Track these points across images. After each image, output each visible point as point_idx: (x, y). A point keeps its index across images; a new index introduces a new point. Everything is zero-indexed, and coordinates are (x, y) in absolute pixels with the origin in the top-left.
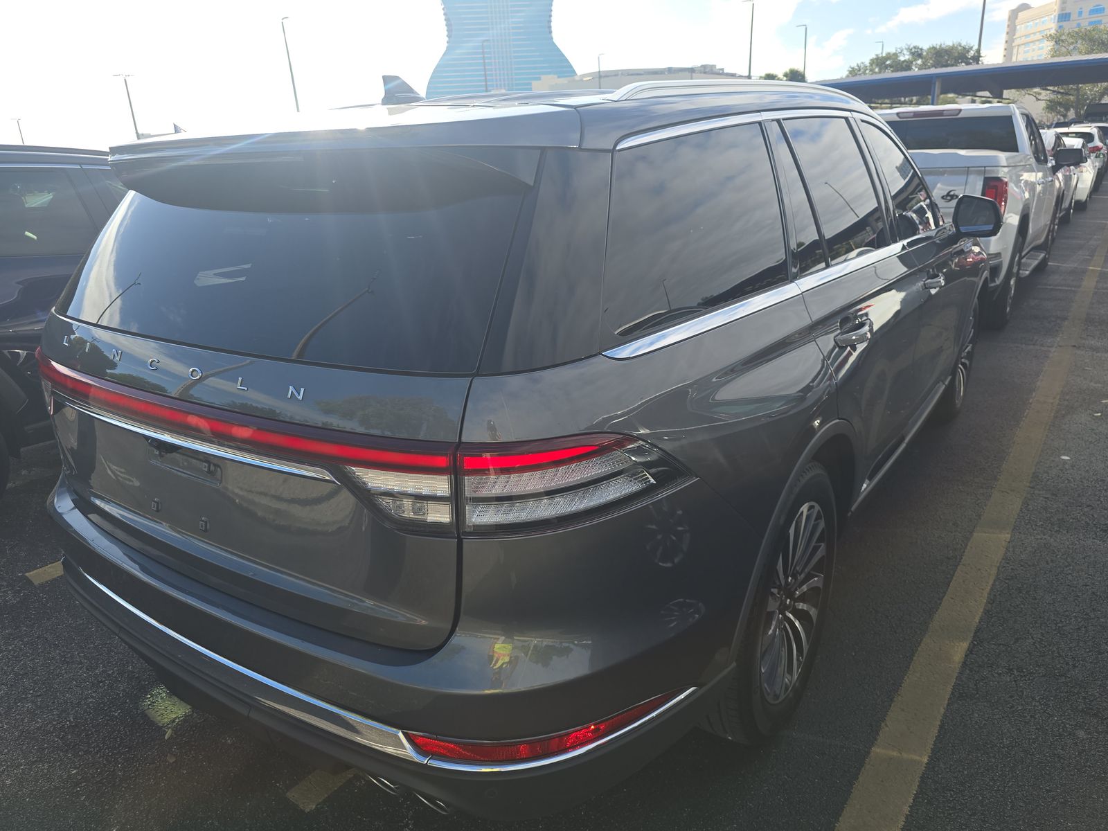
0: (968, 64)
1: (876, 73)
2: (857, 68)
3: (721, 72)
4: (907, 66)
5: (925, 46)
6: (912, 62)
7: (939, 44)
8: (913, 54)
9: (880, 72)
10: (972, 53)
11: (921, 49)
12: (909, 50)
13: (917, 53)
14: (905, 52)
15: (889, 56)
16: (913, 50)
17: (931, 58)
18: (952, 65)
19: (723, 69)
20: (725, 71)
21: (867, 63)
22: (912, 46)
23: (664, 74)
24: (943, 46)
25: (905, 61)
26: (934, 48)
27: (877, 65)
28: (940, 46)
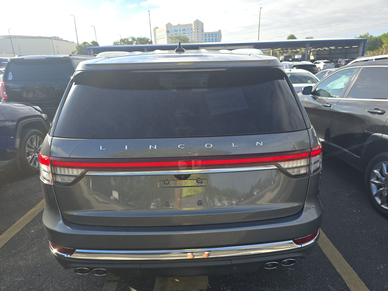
0: (149, 44)
1: (122, 44)
2: (116, 42)
3: (62, 40)
4: (131, 43)
5: (136, 37)
6: (133, 42)
7: (140, 37)
8: (132, 39)
9: (123, 45)
10: (150, 41)
11: (135, 38)
12: (131, 38)
13: (134, 39)
14: (130, 38)
15: (125, 39)
16: (133, 38)
17: (138, 41)
18: (145, 44)
19: (62, 39)
20: (63, 39)
21: (119, 41)
22: (132, 37)
23: (38, 38)
24: (141, 38)
25: (131, 41)
26: (139, 38)
27: (123, 42)
28: (141, 37)
